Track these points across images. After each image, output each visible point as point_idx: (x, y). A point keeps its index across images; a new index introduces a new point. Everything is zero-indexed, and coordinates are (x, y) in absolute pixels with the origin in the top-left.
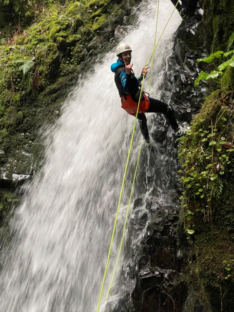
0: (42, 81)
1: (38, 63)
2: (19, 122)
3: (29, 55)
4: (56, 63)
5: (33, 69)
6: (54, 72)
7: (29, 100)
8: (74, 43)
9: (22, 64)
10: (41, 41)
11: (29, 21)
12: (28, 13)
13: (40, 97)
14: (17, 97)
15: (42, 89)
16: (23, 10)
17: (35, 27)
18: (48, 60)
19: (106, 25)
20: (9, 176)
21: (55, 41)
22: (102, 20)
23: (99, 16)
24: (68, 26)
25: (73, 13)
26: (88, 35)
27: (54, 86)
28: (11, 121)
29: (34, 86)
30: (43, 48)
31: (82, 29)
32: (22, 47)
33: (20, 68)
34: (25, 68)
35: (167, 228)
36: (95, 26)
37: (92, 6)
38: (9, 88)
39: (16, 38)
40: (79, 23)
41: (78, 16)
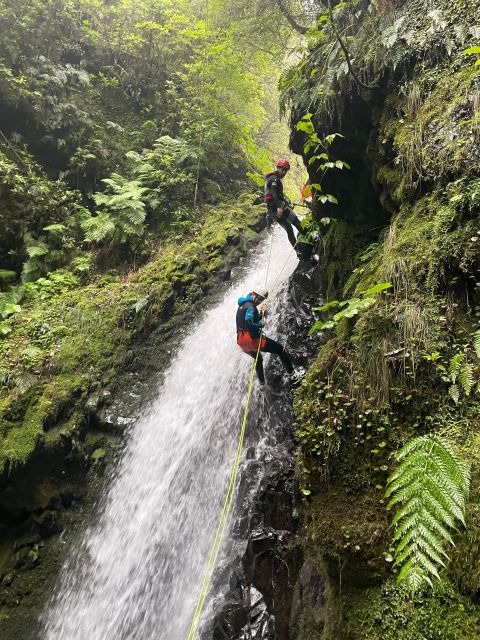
0: (155, 320)
1: (152, 301)
2: (129, 361)
3: (143, 293)
4: (170, 302)
5: (146, 308)
6: (168, 309)
7: (140, 338)
8: (189, 282)
9: (135, 302)
10: (156, 279)
11: (145, 260)
12: (144, 252)
13: (152, 336)
14: (128, 335)
15: (154, 327)
16: (139, 249)
17: (151, 265)
18: (163, 299)
19: (223, 266)
20: (114, 419)
21: (170, 280)
22: (218, 260)
23: (216, 256)
24: (184, 266)
25: (189, 254)
26: (205, 276)
27: (167, 325)
28: (120, 360)
29: (146, 324)
30: (158, 287)
31: (197, 269)
32: (137, 285)
33: (134, 306)
34: (138, 306)
35: (281, 483)
36: (211, 267)
37: (208, 247)
38: (120, 326)
39: (130, 276)
40: (195, 264)
41: (195, 257)
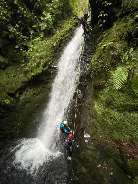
0: (58, 48)
2: (54, 56)
3: (55, 42)
4: (60, 44)
5: (56, 45)
6: (60, 46)
7: (55, 51)
8: (63, 39)
9: (54, 44)
10: (57, 39)
11: (53, 34)
12: (53, 32)
13: (57, 51)
14: (53, 51)
15: (58, 49)
16: (52, 32)
17: (55, 35)
18: (58, 43)
19: (69, 36)
20: (53, 66)
21: (59, 39)
22: (68, 34)
23: (68, 33)
24: (62, 36)
25: (62, 33)
26: (66, 38)
27: (60, 49)
28: (53, 56)
29: (56, 49)
30: (57, 40)
31: (64, 36)
32: (53, 40)
33: (54, 45)
34: (55, 45)
36: (67, 36)
37: (66, 31)
38: (52, 49)
39: (51, 38)
40: (64, 35)
41: (64, 33)
